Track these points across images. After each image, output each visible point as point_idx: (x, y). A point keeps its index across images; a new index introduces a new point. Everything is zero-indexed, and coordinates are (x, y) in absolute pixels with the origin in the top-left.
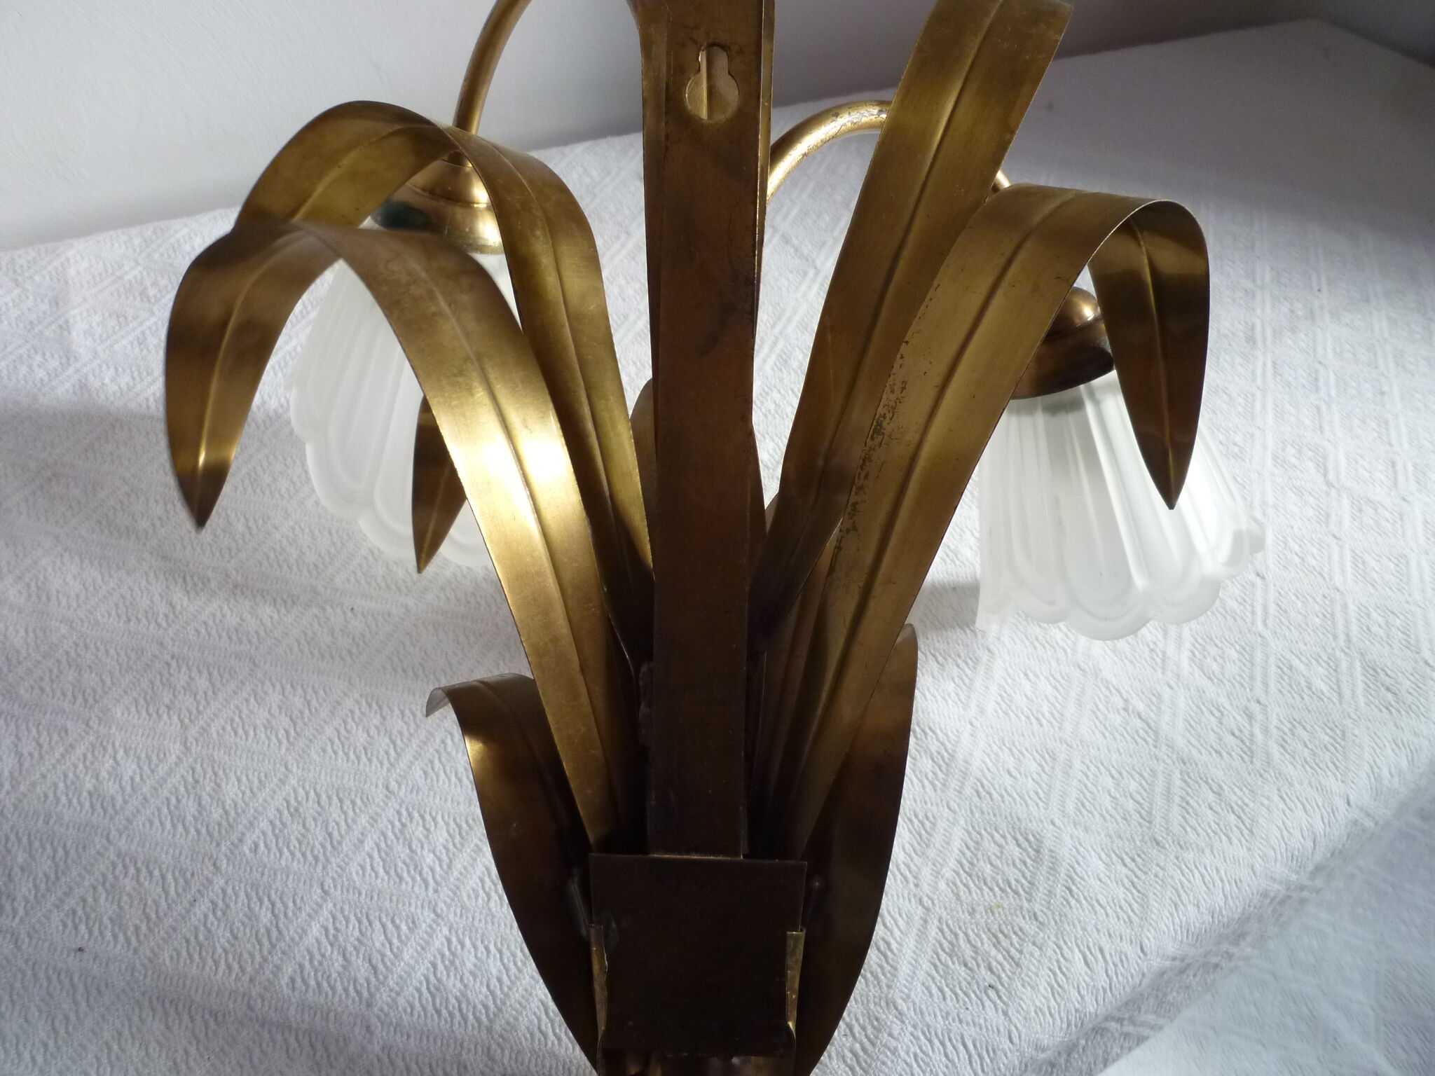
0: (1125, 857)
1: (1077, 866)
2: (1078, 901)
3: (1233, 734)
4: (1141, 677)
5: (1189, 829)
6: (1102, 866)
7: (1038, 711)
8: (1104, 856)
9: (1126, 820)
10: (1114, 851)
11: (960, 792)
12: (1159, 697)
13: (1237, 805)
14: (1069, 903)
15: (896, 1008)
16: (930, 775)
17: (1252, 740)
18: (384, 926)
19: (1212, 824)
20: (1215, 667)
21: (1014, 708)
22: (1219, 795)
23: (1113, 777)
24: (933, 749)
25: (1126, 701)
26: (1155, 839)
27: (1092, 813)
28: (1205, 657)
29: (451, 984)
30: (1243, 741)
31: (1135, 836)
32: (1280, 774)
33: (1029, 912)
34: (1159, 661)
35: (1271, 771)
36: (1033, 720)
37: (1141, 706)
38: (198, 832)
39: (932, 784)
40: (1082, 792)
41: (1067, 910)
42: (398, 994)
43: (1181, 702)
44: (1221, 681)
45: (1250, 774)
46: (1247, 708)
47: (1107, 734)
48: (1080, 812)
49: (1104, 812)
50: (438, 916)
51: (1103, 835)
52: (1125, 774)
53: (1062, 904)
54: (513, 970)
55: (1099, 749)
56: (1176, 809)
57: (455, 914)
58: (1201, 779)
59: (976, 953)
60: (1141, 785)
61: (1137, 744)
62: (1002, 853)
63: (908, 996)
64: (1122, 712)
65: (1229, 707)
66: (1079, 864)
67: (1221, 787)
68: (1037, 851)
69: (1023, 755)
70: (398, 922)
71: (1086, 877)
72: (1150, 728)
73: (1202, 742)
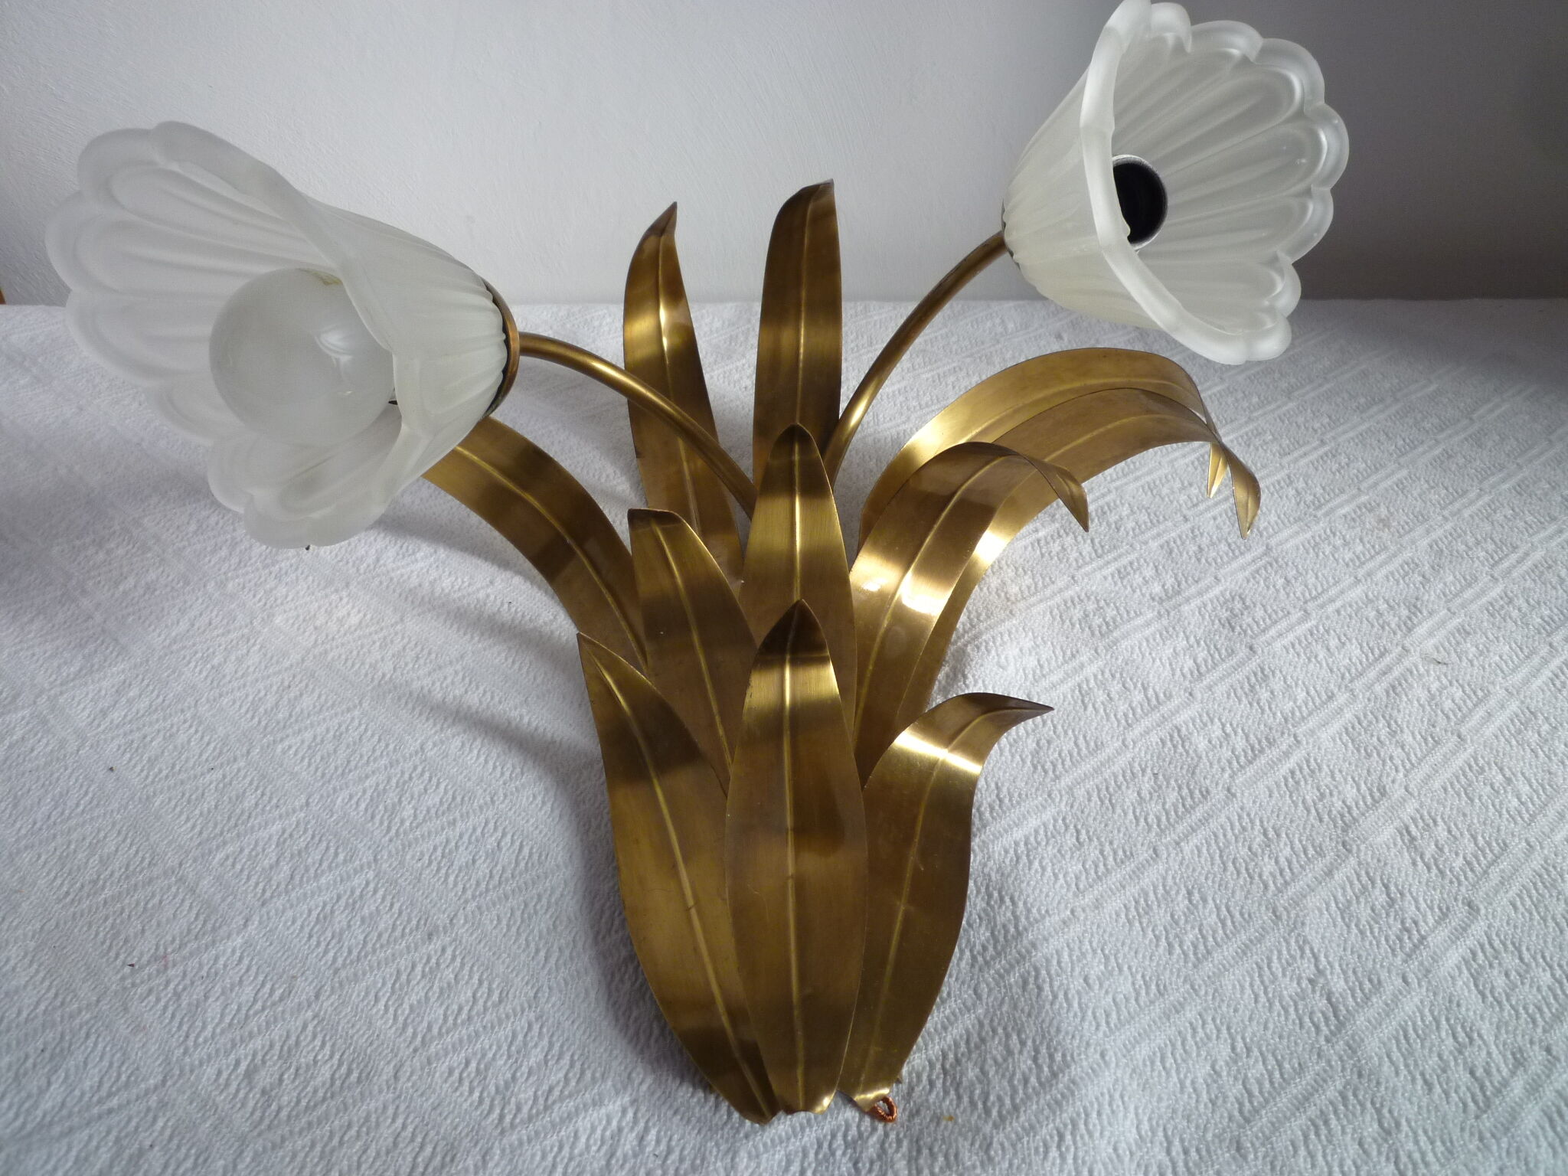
0: (1177, 1142)
1: (1094, 1115)
2: (1063, 1157)
3: (1472, 1073)
4: (1364, 954)
5: (1302, 1152)
6: (1133, 1135)
7: (1177, 936)
8: (1145, 1126)
9: (1214, 1104)
10: (1165, 1130)
11: (1002, 977)
12: (1378, 986)
13: (1410, 1156)
14: (1046, 1152)
15: (733, 1159)
16: (978, 947)
17: (1499, 1091)
18: (327, 848)
19: (1349, 1162)
20: (1500, 982)
21: (1145, 921)
22: (1388, 1133)
23: (1233, 1049)
24: (1000, 920)
25: (1320, 972)
26: (1238, 1142)
27: (1168, 1073)
28: (1491, 966)
29: (339, 918)
30: (1482, 1088)
31: (1211, 1127)
32: (1518, 1150)
33: (985, 1139)
34: (1408, 945)
35: (1505, 1139)
36: (1163, 942)
37: (1338, 985)
38: (259, 722)
39: (974, 958)
40: (1173, 1045)
41: (1037, 1160)
42: (292, 906)
43: (1409, 1005)
44: (1499, 1003)
45: (1462, 1129)
46: (1521, 1051)
47: (1263, 999)
48: (1153, 1063)
49: (1188, 1082)
50: (375, 860)
51: (1164, 1104)
52: (1256, 1052)
53: (1037, 1149)
54: (398, 933)
55: (1236, 1010)
56: (1302, 1120)
57: (390, 866)
58: (1373, 1103)
59: (879, 1157)
60: (1270, 1074)
61: (1301, 1026)
62: (1005, 1060)
63: (757, 1156)
64: (1305, 983)
65: (1490, 1039)
66: (1099, 1114)
67: (1398, 1125)
68: (1054, 1075)
69: (1120, 970)
70: (340, 850)
71: (1097, 1134)
72: (1336, 1016)
73: (1411, 1062)
